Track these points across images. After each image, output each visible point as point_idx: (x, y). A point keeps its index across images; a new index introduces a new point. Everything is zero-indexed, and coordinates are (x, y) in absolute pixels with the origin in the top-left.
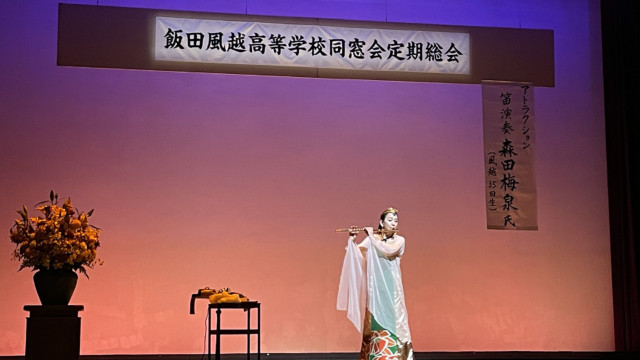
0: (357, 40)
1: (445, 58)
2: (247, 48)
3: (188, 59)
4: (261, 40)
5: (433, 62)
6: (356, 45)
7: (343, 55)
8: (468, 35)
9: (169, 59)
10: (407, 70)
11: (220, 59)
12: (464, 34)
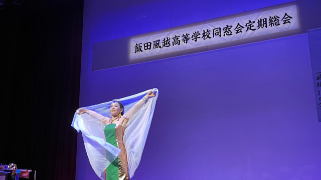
0: (228, 26)
3: (145, 56)
4: (178, 39)
5: (274, 27)
6: (227, 29)
7: (220, 36)
8: (296, 6)
9: (137, 58)
10: (258, 35)
11: (159, 53)
12: (293, 6)
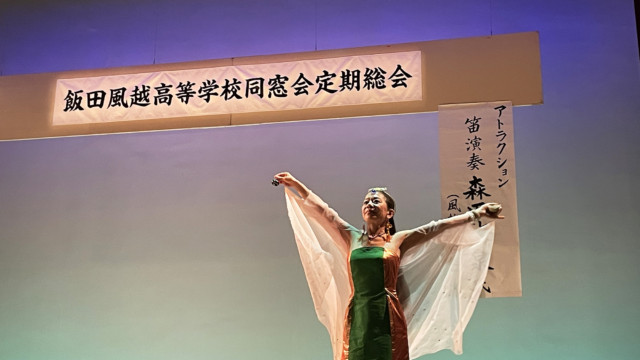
0: (278, 77)
1: (389, 83)
2: (152, 100)
3: (87, 121)
4: (167, 91)
5: (374, 91)
6: (278, 83)
7: (261, 96)
8: (419, 53)
9: (68, 123)
11: (122, 117)
12: (415, 53)
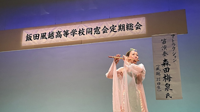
0: (97, 27)
2: (55, 36)
3: (34, 44)
4: (60, 33)
5: (129, 31)
7: (92, 34)
9: (27, 45)
10: (118, 36)
11: (45, 42)
12: (143, 18)
